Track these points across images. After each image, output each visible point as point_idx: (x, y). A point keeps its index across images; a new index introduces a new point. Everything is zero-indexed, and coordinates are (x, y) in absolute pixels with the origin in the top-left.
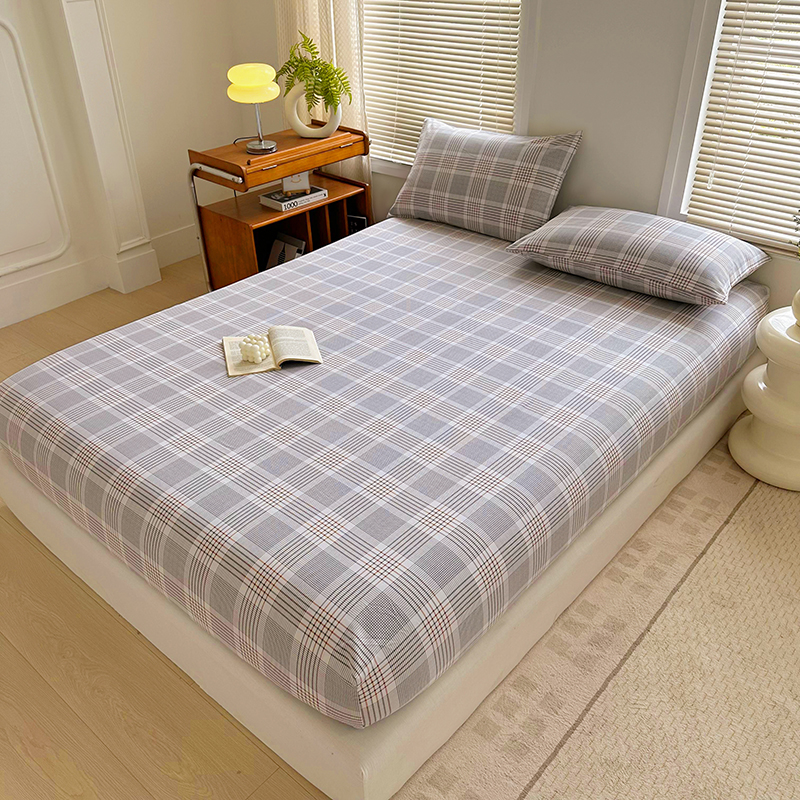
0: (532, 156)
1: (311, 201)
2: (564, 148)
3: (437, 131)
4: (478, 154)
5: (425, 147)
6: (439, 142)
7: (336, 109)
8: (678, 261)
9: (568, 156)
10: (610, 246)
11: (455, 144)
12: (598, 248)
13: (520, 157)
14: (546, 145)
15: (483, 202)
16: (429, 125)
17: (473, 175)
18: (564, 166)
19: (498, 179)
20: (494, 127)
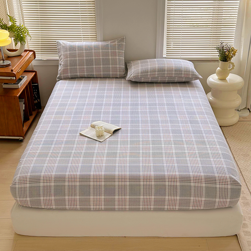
0: (113, 47)
1: (24, 81)
2: (122, 43)
4: (92, 50)
8: (183, 70)
9: (124, 46)
10: (161, 70)
12: (158, 72)
15: (102, 66)
17: (94, 58)
20: (89, 40)
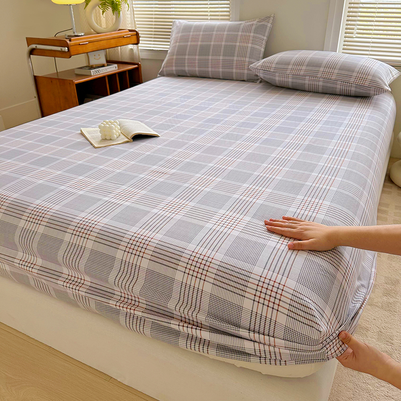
0: (247, 29)
1: (109, 70)
2: (266, 23)
3: (184, 24)
4: (213, 31)
5: (178, 33)
6: (187, 29)
7: (119, 13)
8: (357, 69)
9: (268, 28)
10: (314, 65)
11: (198, 28)
12: (307, 65)
13: (241, 30)
14: (255, 22)
15: (221, 58)
16: (177, 22)
17: (212, 43)
18: (267, 34)
19: (229, 43)
